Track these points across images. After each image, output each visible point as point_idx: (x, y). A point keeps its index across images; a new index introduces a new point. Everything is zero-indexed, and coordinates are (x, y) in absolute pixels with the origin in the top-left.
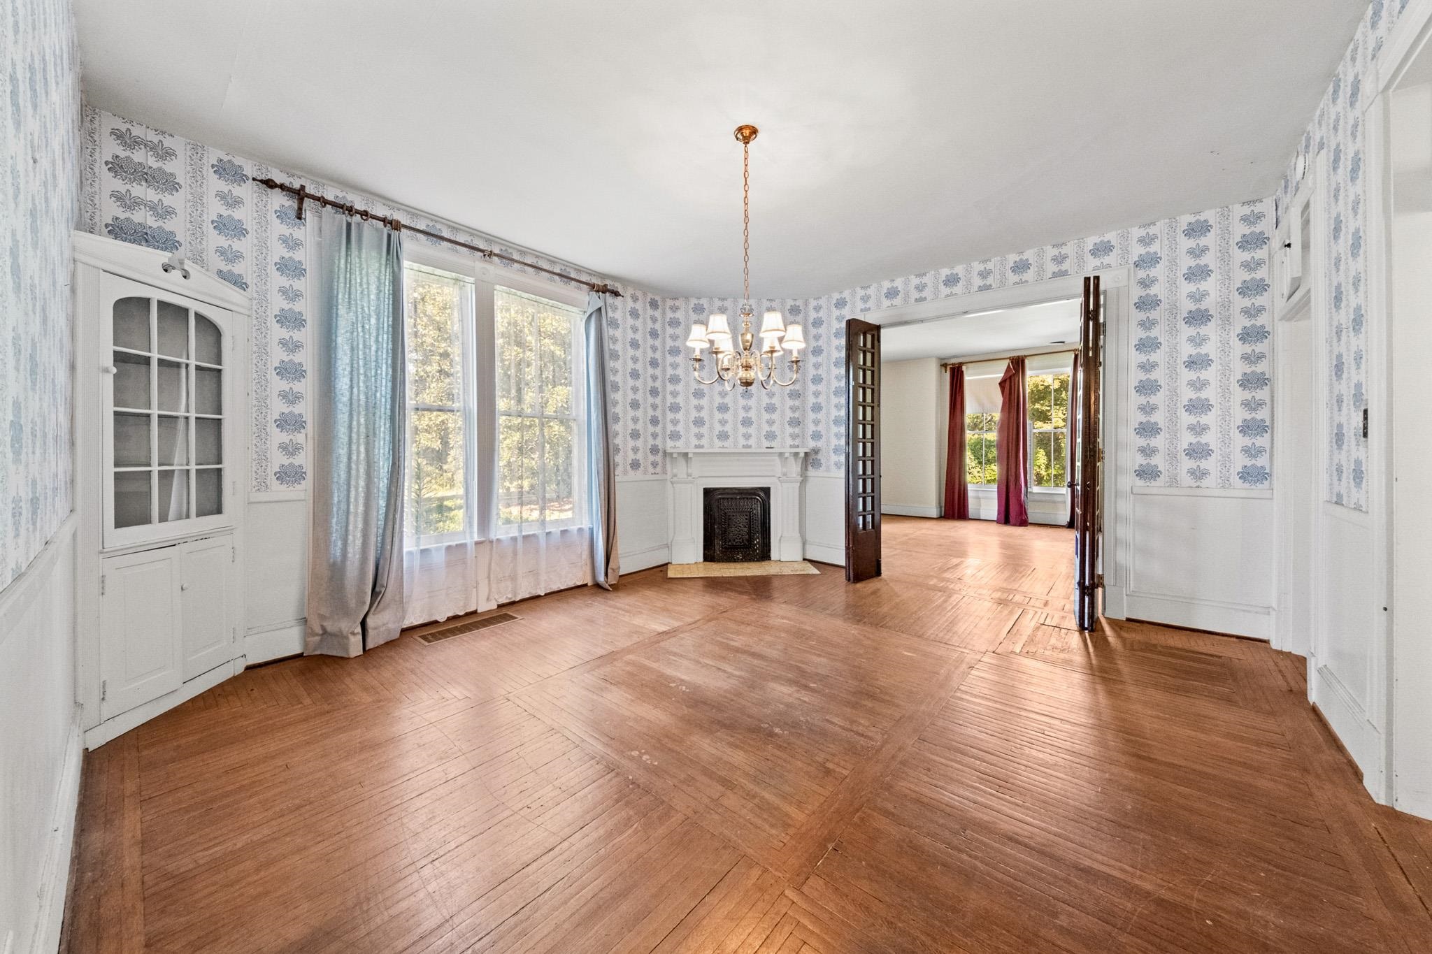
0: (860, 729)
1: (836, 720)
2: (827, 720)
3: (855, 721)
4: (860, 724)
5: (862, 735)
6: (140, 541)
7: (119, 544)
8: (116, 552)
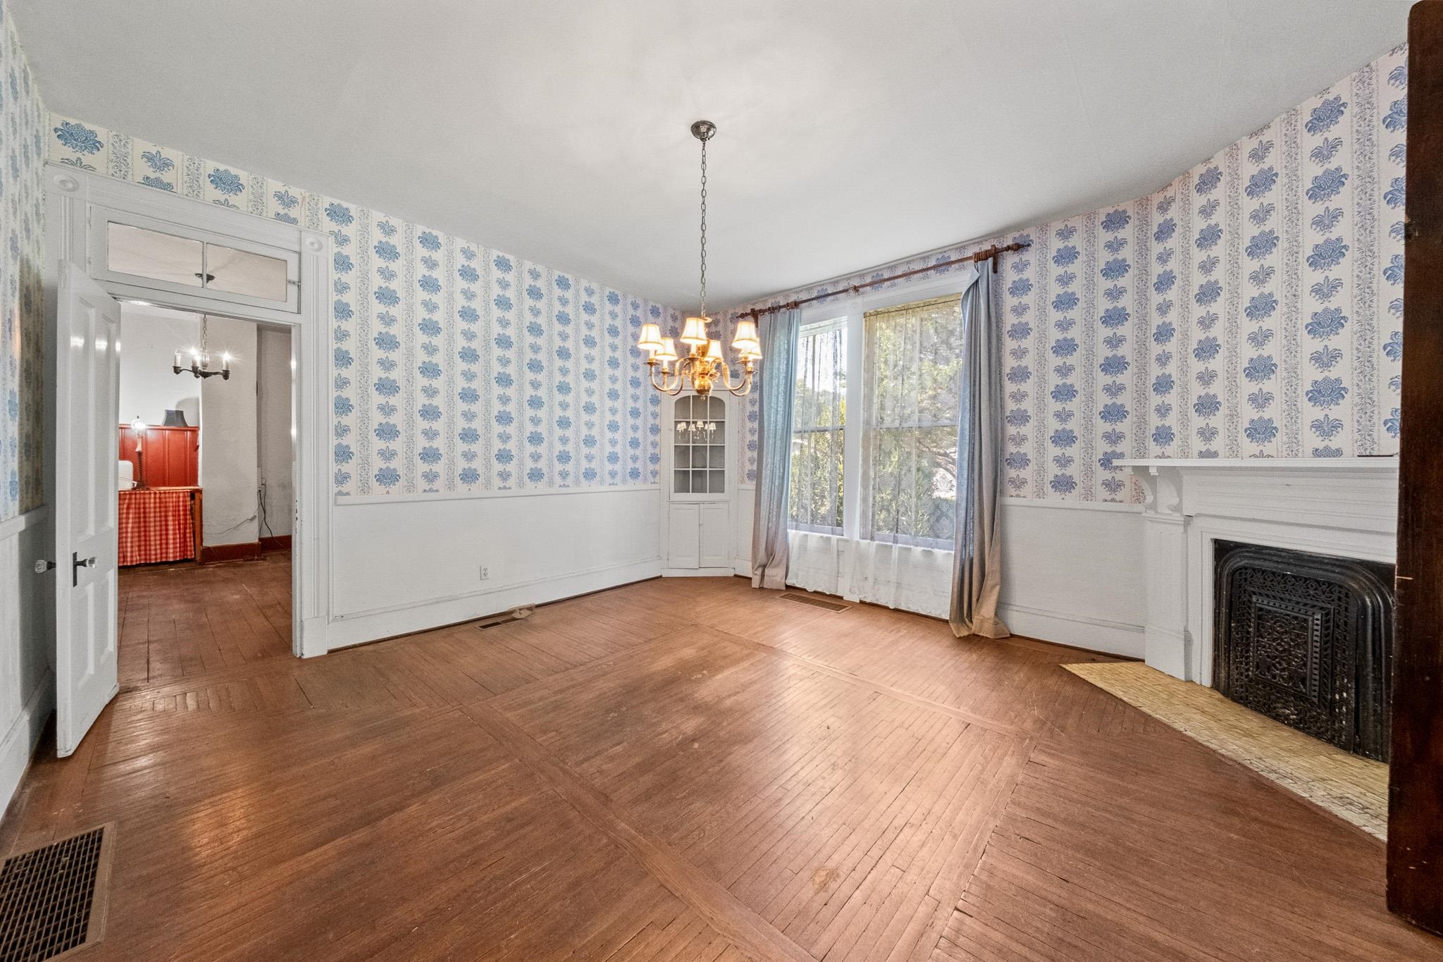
6: (683, 499)
7: (675, 499)
8: (674, 502)
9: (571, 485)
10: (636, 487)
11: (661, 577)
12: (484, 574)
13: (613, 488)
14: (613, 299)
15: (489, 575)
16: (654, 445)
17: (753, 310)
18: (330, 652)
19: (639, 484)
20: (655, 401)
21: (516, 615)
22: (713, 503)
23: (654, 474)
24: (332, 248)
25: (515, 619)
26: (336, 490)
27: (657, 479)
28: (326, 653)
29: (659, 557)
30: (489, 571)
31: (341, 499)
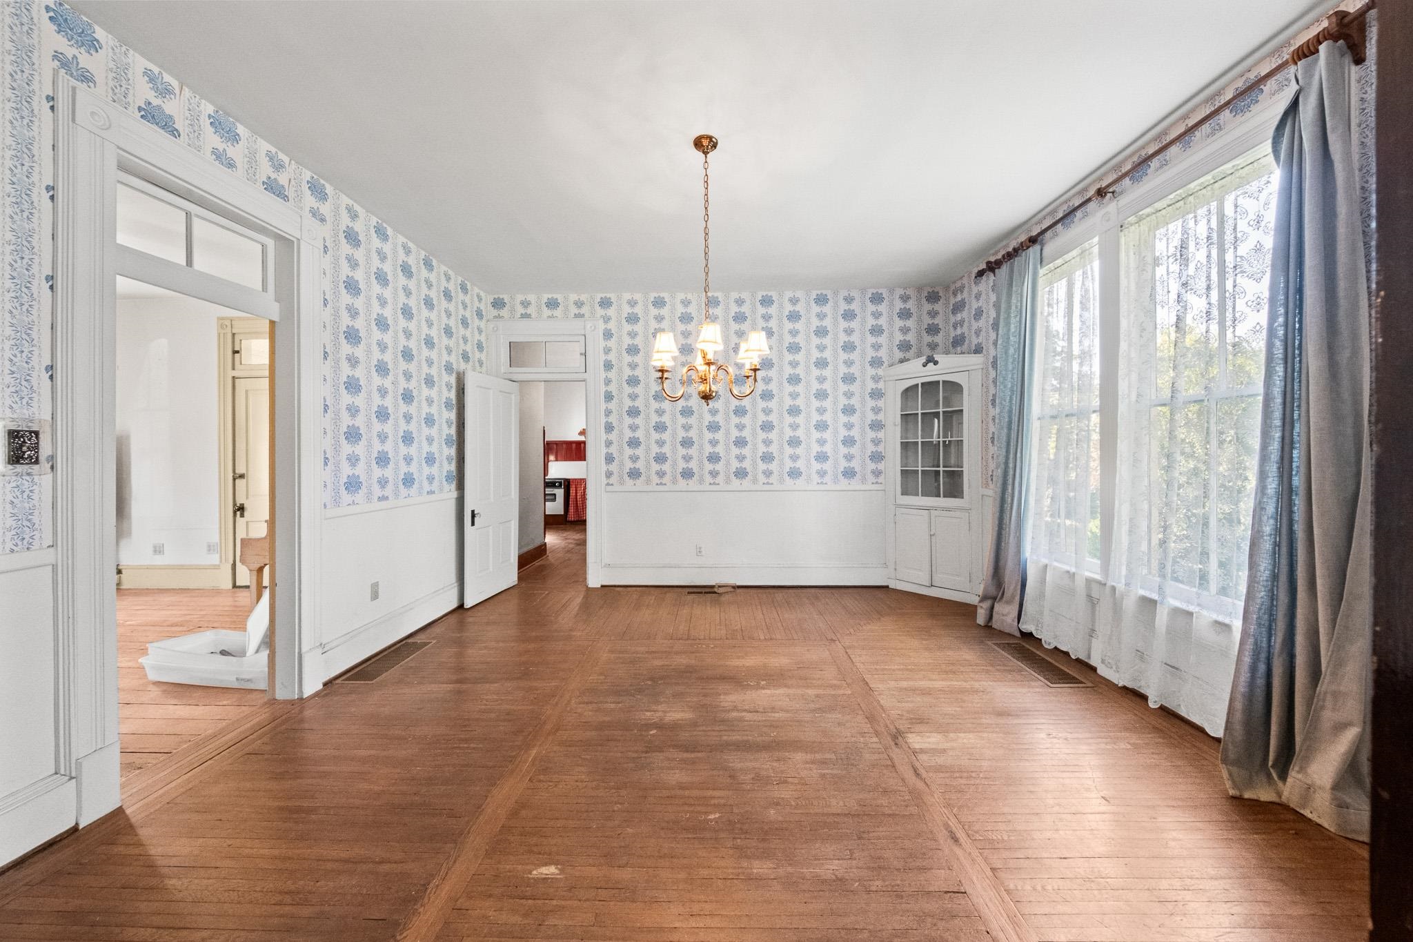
0: (590, 707)
1: (613, 706)
2: (619, 703)
3: (596, 711)
4: (591, 711)
5: (587, 703)
6: (911, 503)
7: (902, 503)
8: (900, 506)
9: (775, 483)
10: (851, 488)
11: (887, 587)
12: (699, 552)
13: (822, 487)
14: (821, 300)
15: (703, 553)
16: (876, 442)
17: (989, 263)
18: (602, 586)
19: (855, 484)
20: (876, 394)
21: (716, 590)
22: (948, 510)
23: (877, 473)
24: (601, 326)
25: (715, 593)
26: (606, 482)
27: (881, 479)
28: (599, 586)
29: (885, 565)
30: (702, 550)
31: (609, 488)
